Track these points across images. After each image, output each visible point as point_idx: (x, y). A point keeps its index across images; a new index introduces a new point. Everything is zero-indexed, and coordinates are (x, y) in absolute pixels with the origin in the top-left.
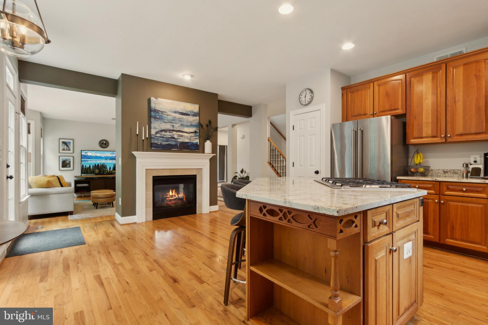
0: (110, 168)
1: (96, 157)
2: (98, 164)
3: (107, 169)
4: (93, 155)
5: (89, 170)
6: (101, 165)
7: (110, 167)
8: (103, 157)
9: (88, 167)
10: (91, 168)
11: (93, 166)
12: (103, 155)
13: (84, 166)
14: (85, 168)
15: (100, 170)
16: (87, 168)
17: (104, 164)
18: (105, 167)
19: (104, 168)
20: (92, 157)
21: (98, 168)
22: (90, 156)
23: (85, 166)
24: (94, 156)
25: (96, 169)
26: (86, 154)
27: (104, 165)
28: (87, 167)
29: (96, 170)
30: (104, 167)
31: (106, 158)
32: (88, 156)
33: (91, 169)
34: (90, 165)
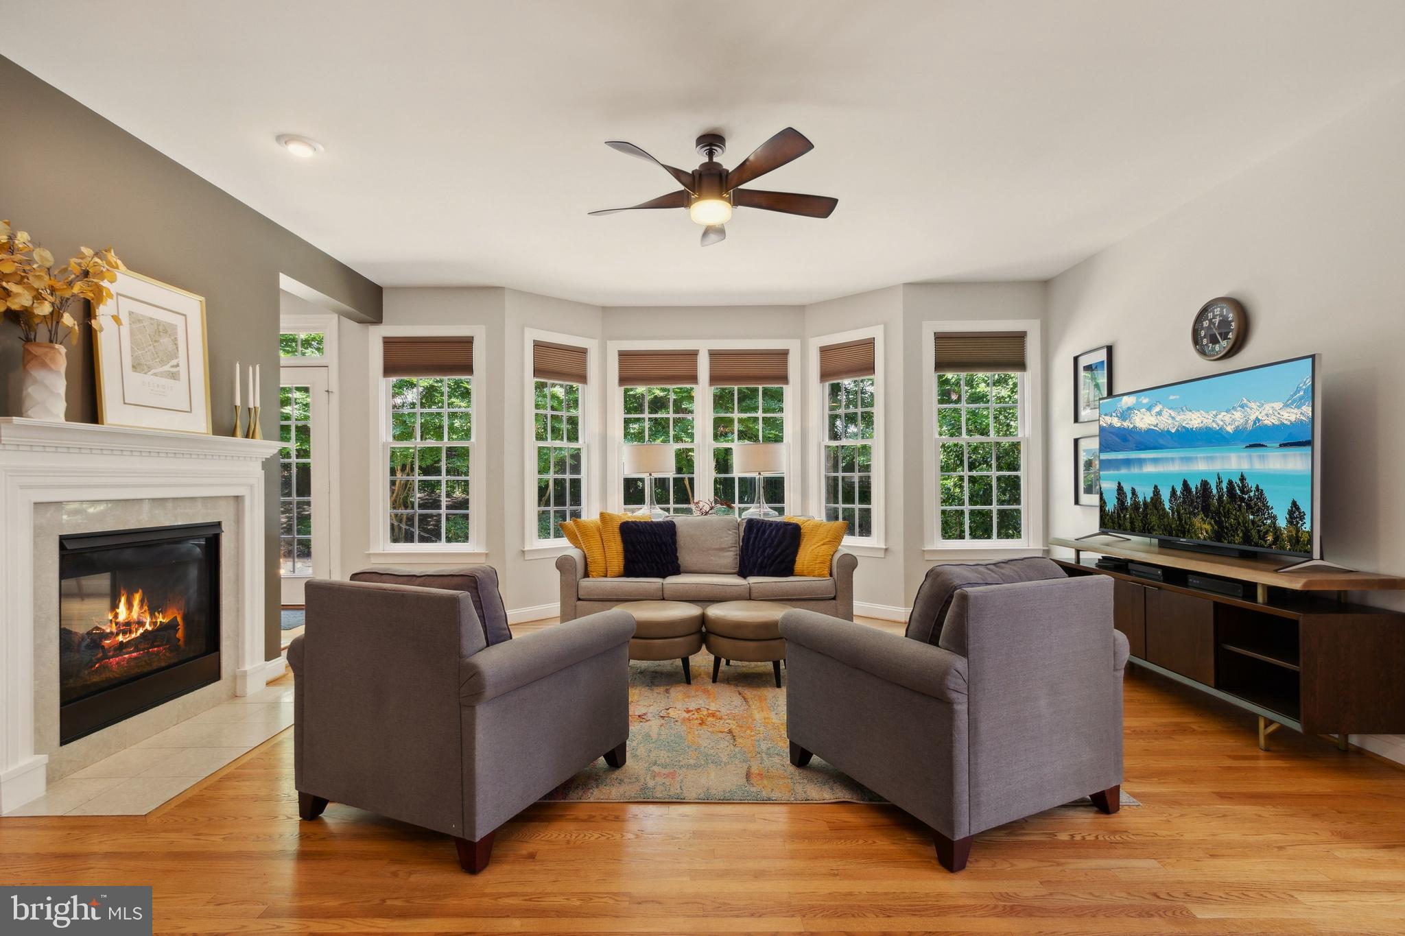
0: (1295, 513)
1: (1187, 439)
2: (1205, 484)
3: (1274, 518)
4: (1161, 426)
5: (1154, 519)
6: (1224, 485)
7: (1294, 504)
8: (1230, 429)
9: (1149, 500)
10: (1167, 506)
11: (1173, 492)
12: (1227, 418)
13: (1129, 495)
14: (1136, 505)
15: (1219, 523)
16: (1145, 503)
17: (1242, 479)
18: (1258, 504)
19: (1249, 507)
20: (1161, 441)
21: (1206, 509)
22: (1149, 431)
23: (1134, 492)
24: (1168, 431)
25: (1195, 515)
26: (1126, 424)
27: (1242, 491)
28: (1141, 499)
29: (1197, 521)
30: (1242, 500)
31: (1255, 439)
32: (1134, 431)
33: (1165, 514)
34: (1156, 487)
